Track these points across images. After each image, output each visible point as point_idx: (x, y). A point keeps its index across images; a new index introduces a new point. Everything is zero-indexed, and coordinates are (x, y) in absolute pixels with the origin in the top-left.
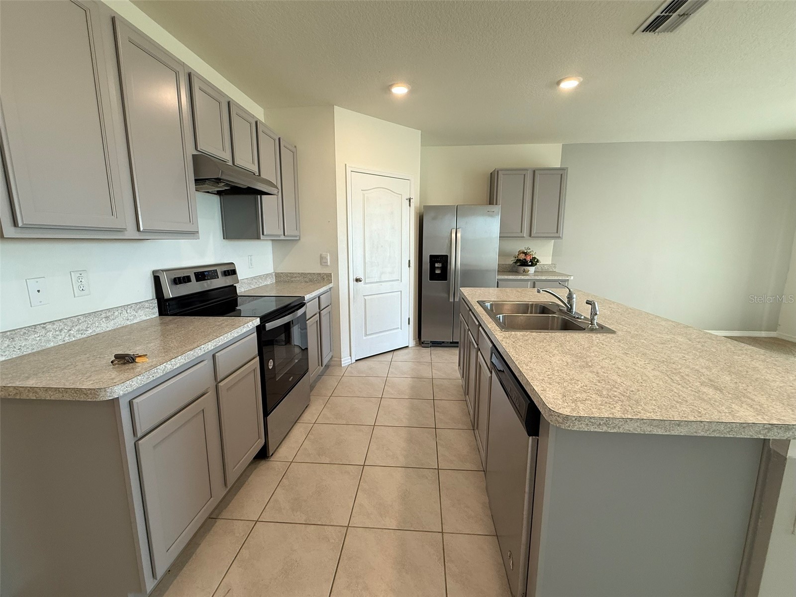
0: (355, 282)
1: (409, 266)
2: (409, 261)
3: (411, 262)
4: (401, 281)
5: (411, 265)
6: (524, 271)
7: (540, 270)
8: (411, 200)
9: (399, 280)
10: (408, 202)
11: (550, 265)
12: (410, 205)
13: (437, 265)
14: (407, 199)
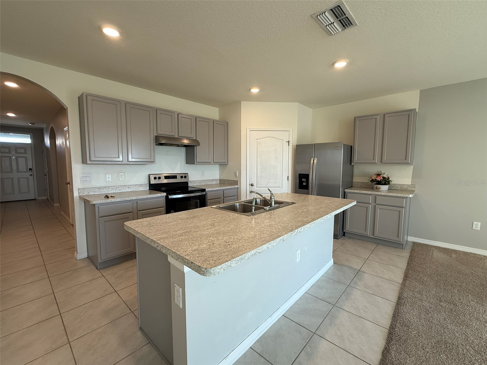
0: (251, 186)
1: (288, 180)
2: (288, 177)
3: (289, 177)
4: (282, 188)
5: (289, 179)
6: (377, 188)
7: (400, 189)
8: (290, 142)
9: (280, 187)
10: (288, 143)
11: (409, 185)
12: (289, 145)
13: (303, 180)
14: (287, 142)
